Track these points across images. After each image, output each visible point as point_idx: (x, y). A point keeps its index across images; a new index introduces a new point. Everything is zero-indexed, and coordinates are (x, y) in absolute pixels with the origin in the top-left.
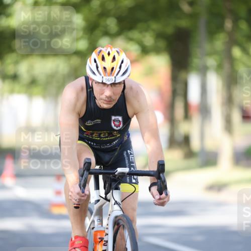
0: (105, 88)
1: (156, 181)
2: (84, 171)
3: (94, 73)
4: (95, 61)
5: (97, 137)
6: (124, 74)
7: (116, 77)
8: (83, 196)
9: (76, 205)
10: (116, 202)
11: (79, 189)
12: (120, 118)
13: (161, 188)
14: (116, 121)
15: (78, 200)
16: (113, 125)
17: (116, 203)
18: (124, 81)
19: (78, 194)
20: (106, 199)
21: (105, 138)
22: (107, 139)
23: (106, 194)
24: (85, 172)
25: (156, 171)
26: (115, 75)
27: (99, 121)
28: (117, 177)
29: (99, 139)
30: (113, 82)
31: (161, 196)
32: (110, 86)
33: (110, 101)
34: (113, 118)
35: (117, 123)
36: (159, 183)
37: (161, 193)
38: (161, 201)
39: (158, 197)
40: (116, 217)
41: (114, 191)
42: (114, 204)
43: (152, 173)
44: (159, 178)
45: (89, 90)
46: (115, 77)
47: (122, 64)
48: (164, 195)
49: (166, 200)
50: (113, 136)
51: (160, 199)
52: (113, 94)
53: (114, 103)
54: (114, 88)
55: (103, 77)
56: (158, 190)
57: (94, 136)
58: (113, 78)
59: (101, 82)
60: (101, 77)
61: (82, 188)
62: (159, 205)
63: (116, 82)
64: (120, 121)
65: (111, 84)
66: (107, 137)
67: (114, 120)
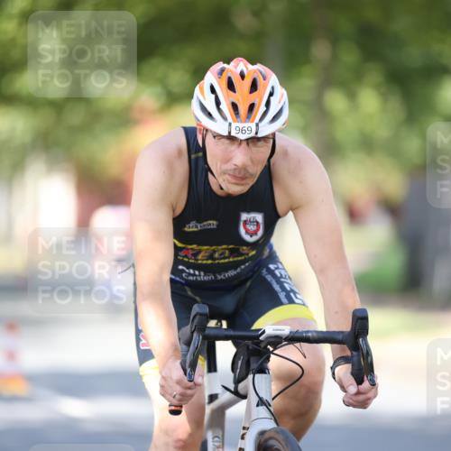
0: (234, 148)
1: (348, 353)
2: (192, 333)
3: (210, 115)
4: (213, 90)
5: (207, 260)
6: (275, 118)
7: (260, 125)
8: (189, 388)
9: (173, 408)
10: (260, 399)
11: (182, 372)
12: (259, 217)
13: (360, 369)
14: (250, 224)
15: (177, 397)
16: (242, 231)
17: (261, 402)
18: (274, 135)
19: (179, 382)
20: (236, 393)
21: (225, 258)
22: (226, 260)
23: (237, 381)
24: (195, 335)
25: (349, 332)
26: (257, 120)
27: (213, 224)
28: (263, 345)
29: (210, 262)
30: (253, 134)
31: (360, 386)
32: (244, 144)
33: (243, 178)
34: (244, 216)
35: (252, 228)
36: (355, 359)
37: (359, 381)
38: (361, 398)
39: (353, 389)
40: (262, 433)
41: (257, 376)
42: (258, 406)
43: (340, 337)
44: (355, 347)
45: (193, 156)
46: (257, 125)
47: (272, 98)
48: (366, 384)
49: (370, 395)
50: (242, 255)
51: (358, 393)
52: (249, 163)
53: (251, 182)
54: (254, 149)
55: (230, 124)
56: (352, 374)
57: (200, 257)
58: (253, 126)
59: (226, 134)
60: (227, 124)
61: (188, 370)
62: (354, 406)
63: (260, 135)
64: (257, 223)
65: (247, 140)
66: (228, 257)
67: (245, 222)
